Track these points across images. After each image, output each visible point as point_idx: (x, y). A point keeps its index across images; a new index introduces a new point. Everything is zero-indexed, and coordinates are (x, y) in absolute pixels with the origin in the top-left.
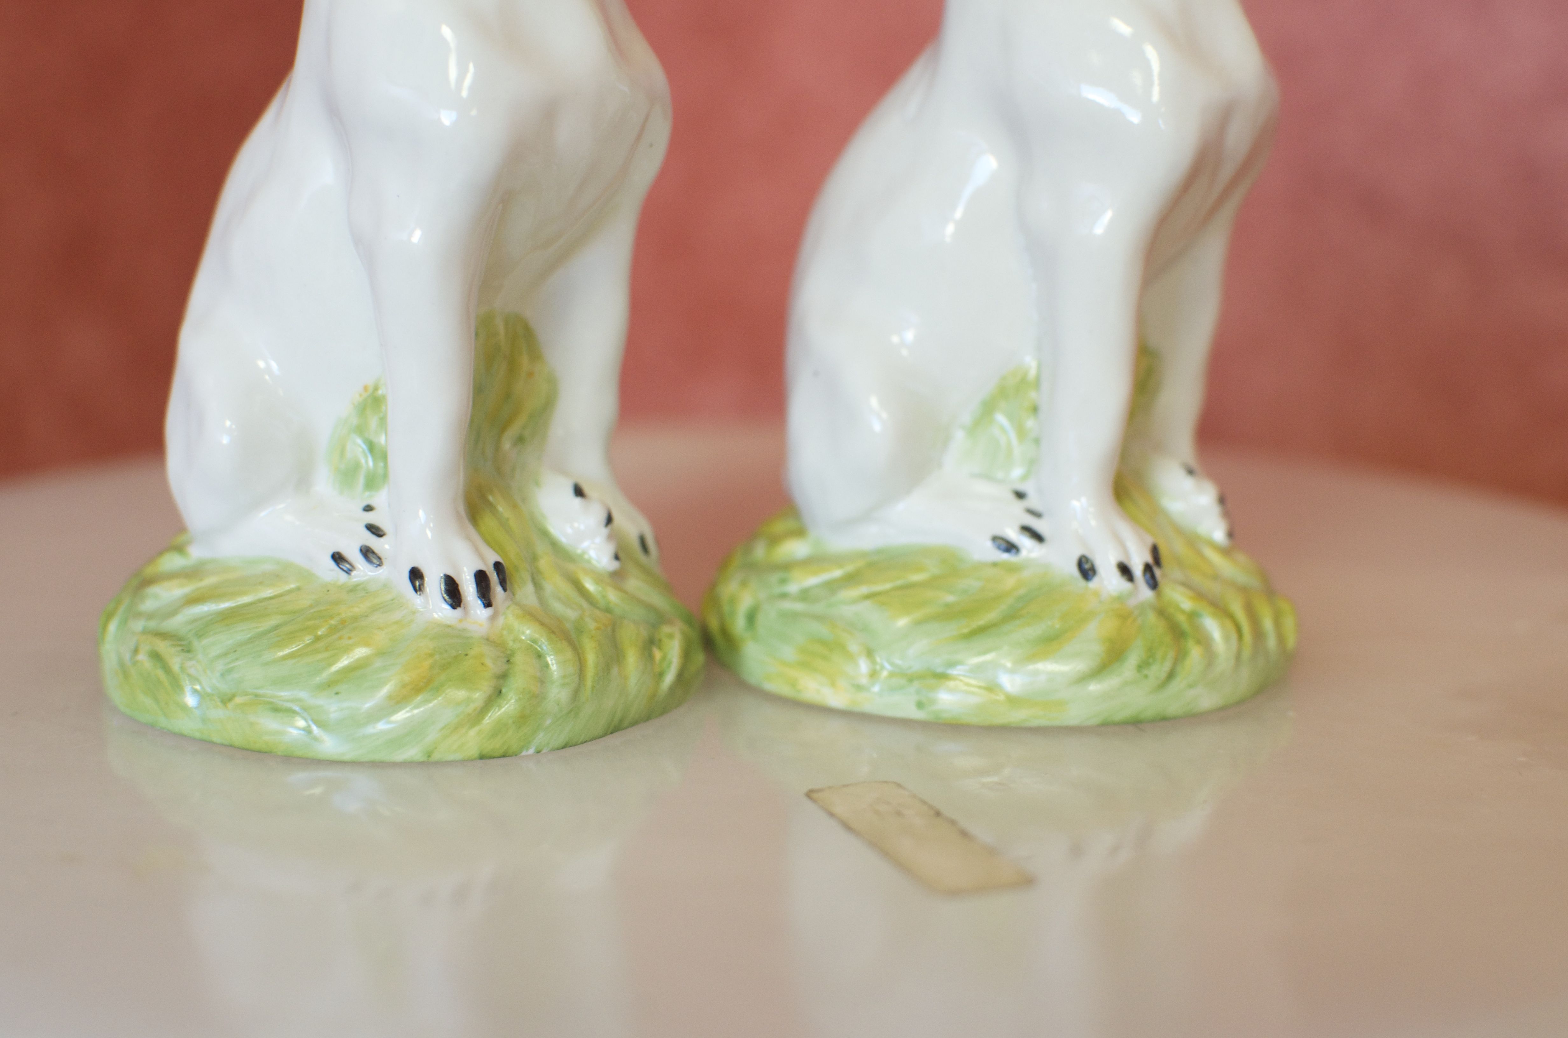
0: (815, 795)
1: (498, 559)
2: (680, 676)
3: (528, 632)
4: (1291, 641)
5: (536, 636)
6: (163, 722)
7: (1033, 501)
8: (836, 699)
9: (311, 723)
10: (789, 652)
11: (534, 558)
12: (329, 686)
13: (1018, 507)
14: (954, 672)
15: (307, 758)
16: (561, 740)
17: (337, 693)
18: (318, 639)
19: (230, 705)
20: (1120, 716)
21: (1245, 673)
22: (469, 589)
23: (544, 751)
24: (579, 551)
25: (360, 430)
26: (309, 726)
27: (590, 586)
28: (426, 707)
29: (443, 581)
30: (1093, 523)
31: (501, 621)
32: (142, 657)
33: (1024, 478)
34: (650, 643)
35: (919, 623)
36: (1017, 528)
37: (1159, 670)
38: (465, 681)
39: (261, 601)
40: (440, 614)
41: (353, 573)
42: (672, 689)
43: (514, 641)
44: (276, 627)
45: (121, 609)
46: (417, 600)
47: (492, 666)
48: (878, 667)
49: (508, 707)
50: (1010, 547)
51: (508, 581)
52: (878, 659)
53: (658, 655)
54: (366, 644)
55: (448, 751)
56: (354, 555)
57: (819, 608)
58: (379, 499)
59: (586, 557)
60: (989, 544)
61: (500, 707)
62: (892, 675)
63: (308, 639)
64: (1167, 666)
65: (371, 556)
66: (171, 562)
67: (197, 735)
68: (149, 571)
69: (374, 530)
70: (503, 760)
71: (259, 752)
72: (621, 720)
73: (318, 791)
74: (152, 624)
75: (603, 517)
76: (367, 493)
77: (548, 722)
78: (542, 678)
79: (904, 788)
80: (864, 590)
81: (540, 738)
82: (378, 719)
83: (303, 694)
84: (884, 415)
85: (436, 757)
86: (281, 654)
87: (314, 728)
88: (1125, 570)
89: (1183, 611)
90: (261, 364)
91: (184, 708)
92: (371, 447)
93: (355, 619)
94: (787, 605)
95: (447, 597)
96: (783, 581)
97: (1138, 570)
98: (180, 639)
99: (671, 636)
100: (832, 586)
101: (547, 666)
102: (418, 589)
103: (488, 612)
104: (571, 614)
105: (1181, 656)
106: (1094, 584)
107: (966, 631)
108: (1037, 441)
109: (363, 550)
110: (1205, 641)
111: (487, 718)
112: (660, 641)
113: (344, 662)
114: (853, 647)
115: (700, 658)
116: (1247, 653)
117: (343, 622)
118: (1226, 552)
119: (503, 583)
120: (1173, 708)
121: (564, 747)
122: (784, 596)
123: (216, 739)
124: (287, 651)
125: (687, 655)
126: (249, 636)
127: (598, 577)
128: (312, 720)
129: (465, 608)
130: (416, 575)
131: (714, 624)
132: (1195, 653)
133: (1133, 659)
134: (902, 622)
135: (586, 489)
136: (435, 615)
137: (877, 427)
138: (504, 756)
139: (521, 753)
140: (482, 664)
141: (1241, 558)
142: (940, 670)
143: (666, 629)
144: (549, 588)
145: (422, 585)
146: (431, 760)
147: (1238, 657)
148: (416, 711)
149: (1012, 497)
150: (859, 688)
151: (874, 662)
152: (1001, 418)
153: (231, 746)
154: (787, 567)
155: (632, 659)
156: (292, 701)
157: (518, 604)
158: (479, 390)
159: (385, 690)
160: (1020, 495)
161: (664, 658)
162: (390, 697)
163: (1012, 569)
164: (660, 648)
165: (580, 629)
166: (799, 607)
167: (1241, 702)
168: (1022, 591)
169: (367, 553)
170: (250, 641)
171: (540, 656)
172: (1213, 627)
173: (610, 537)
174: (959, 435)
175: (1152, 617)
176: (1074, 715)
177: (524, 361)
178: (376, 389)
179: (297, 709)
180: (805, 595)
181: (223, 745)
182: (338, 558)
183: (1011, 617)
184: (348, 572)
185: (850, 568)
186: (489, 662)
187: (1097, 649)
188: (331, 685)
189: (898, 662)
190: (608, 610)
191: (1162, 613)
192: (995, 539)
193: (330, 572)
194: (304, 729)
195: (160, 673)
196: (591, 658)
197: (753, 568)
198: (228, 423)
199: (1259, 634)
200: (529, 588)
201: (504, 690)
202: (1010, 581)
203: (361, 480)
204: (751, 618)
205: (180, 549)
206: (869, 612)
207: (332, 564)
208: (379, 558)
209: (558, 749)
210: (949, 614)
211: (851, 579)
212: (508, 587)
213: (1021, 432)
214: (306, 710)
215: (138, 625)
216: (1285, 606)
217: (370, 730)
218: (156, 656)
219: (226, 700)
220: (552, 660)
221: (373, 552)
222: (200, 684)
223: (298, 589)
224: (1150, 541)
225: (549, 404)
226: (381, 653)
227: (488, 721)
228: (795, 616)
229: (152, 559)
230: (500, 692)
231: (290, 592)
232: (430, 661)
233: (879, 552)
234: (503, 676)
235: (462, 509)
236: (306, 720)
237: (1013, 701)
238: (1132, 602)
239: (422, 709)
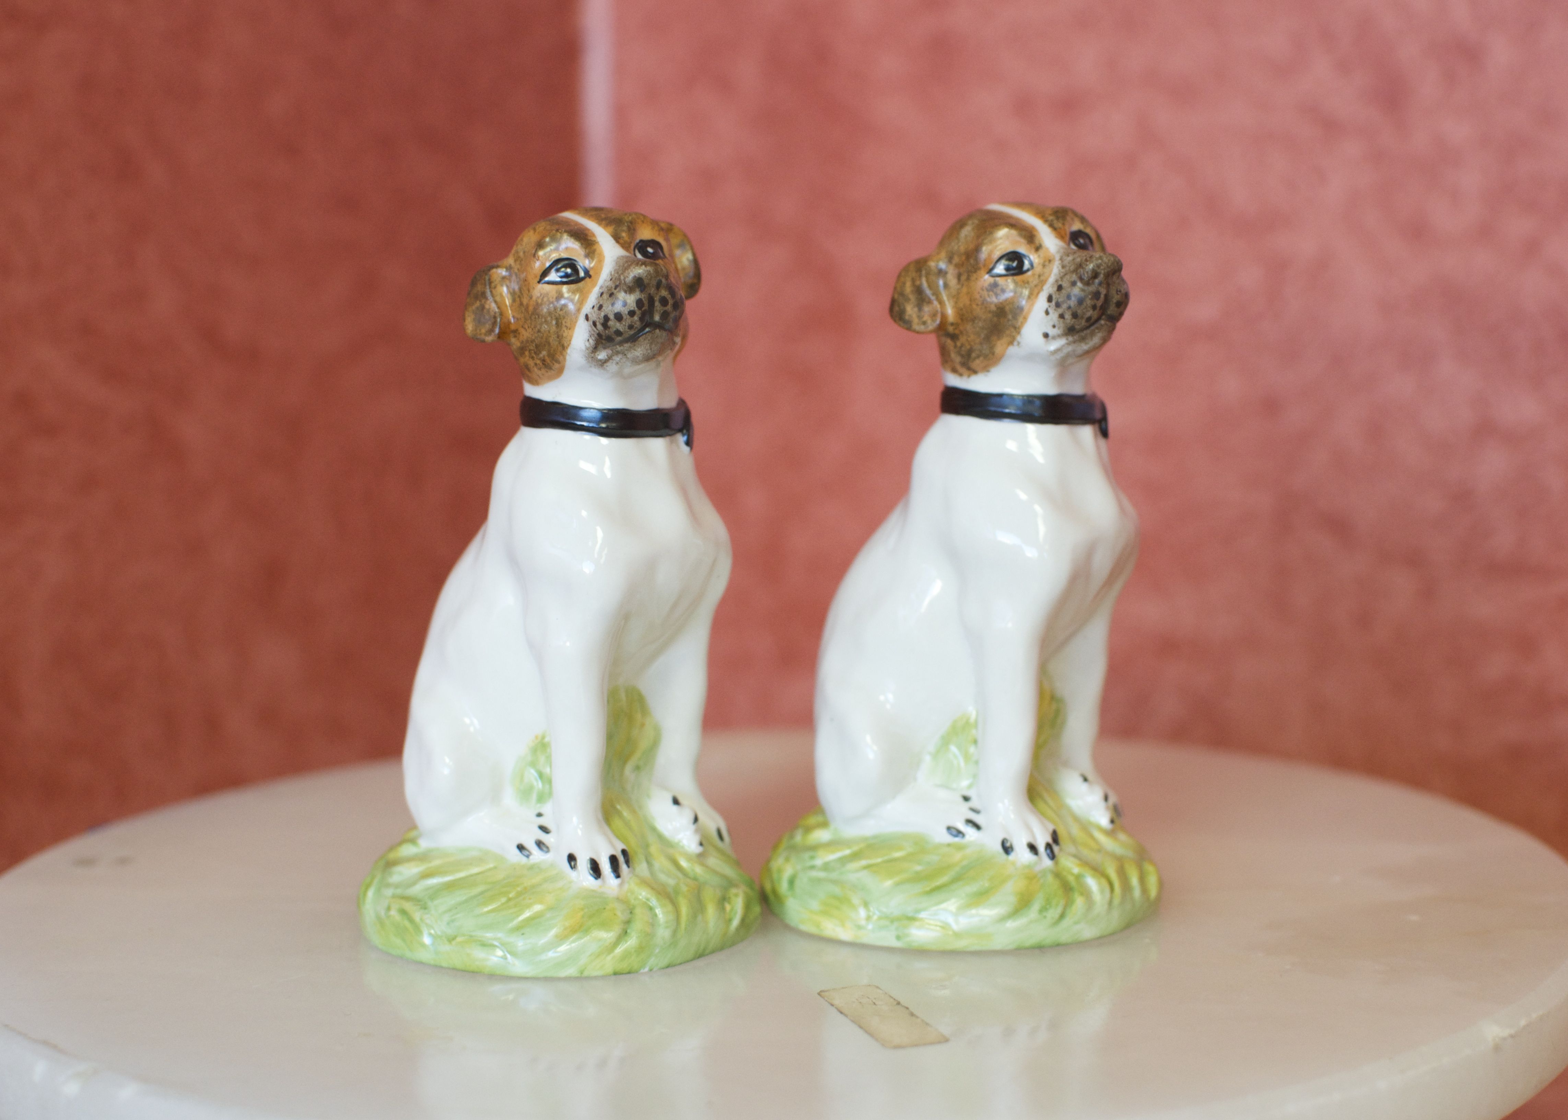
0: (823, 994)
1: (624, 847)
2: (743, 920)
3: (644, 894)
4: (1153, 892)
5: (649, 896)
6: (408, 954)
7: (974, 803)
8: (845, 934)
9: (506, 953)
10: (815, 905)
11: (647, 846)
12: (518, 930)
13: (965, 806)
14: (923, 915)
15: (502, 976)
16: (665, 962)
17: (523, 934)
18: (509, 900)
19: (454, 943)
20: (1028, 944)
21: (1116, 914)
22: (605, 867)
23: (655, 970)
24: (676, 841)
25: (533, 764)
26: (505, 955)
27: (684, 863)
28: (580, 942)
29: (589, 862)
30: (1012, 816)
31: (626, 887)
32: (393, 913)
33: (970, 787)
34: (723, 900)
35: (898, 884)
36: (963, 821)
37: (1053, 913)
38: (604, 925)
39: (472, 876)
40: (587, 883)
41: (531, 857)
42: (738, 929)
43: (635, 899)
44: (482, 893)
45: (376, 881)
46: (573, 874)
47: (621, 916)
48: (871, 914)
49: (631, 942)
50: (959, 833)
51: (630, 862)
52: (871, 909)
53: (728, 907)
54: (541, 903)
55: (594, 970)
56: (531, 845)
57: (834, 875)
58: (546, 809)
59: (681, 844)
60: (945, 831)
61: (626, 942)
62: (880, 918)
63: (504, 900)
64: (1059, 910)
65: (541, 845)
66: (407, 850)
67: (432, 962)
68: (392, 856)
69: (544, 829)
70: (628, 976)
71: (473, 972)
72: (704, 950)
73: (511, 997)
74: (399, 891)
75: (692, 818)
76: (539, 805)
77: (657, 951)
78: (653, 923)
79: (881, 989)
80: (864, 862)
81: (652, 961)
82: (549, 950)
83: (500, 935)
84: (875, 748)
85: (586, 974)
86: (486, 909)
87: (508, 956)
88: (1033, 848)
89: (1072, 874)
90: (467, 721)
91: (423, 945)
92: (541, 775)
93: (533, 887)
94: (814, 874)
95: (591, 872)
96: (812, 858)
97: (1041, 848)
98: (419, 901)
99: (736, 895)
100: (843, 861)
101: (656, 915)
102: (573, 867)
103: (617, 881)
104: (671, 882)
105: (1069, 903)
106: (1012, 857)
107: (928, 889)
108: (977, 762)
109: (538, 842)
110: (1086, 893)
111: (618, 949)
112: (730, 898)
113: (527, 914)
114: (856, 900)
115: (757, 909)
116: (1117, 900)
117: (525, 888)
118: (1110, 833)
119: (627, 862)
120: (1065, 938)
121: (668, 967)
122: (813, 867)
123: (444, 964)
124: (490, 908)
125: (747, 907)
126: (464, 898)
127: (689, 857)
128: (507, 951)
129: (603, 879)
130: (571, 858)
131: (768, 887)
132: (1079, 901)
133: (1036, 906)
134: (889, 883)
135: (681, 799)
136: (584, 884)
137: (871, 756)
138: (629, 973)
139: (640, 970)
140: (615, 914)
141: (1122, 836)
142: (910, 915)
143: (734, 891)
144: (657, 865)
145: (575, 865)
146: (583, 975)
147: (1110, 903)
148: (573, 945)
149: (961, 800)
150: (859, 927)
151: (868, 910)
152: (953, 749)
153: (454, 969)
154: (814, 848)
155: (711, 911)
156: (495, 939)
157: (637, 876)
158: (610, 737)
159: (553, 932)
160: (966, 799)
161: (732, 909)
162: (556, 936)
163: (960, 848)
164: (729, 903)
165: (677, 892)
166: (822, 875)
167: (1113, 934)
168: (965, 863)
169: (540, 844)
170: (466, 901)
171: (651, 909)
172: (1092, 883)
173: (697, 831)
174: (927, 759)
175: (1050, 878)
176: (1000, 942)
177: (638, 716)
178: (543, 737)
179: (496, 943)
180: (826, 867)
181: (449, 968)
182: (521, 848)
183: (957, 879)
184: (528, 856)
185: (855, 848)
186: (619, 913)
187: (1012, 900)
188: (519, 929)
189: (884, 910)
190: (695, 879)
191: (1058, 875)
192: (949, 828)
193: (516, 856)
194: (502, 957)
195: (407, 923)
196: (684, 910)
197: (793, 849)
198: (447, 760)
199: (1126, 887)
200: (644, 865)
201: (628, 931)
202: (958, 856)
203: (534, 796)
204: (791, 882)
205: (413, 841)
206: (865, 877)
207: (517, 851)
208: (547, 848)
209: (663, 968)
210: (917, 878)
211: (855, 856)
212: (631, 864)
213: (967, 757)
214: (504, 945)
215: (389, 892)
216: (1150, 868)
217: (543, 957)
218: (403, 912)
219: (451, 939)
220: (659, 911)
221: (543, 844)
222: (433, 928)
223: (495, 868)
224: (1051, 828)
225: (655, 744)
226: (551, 909)
227: (619, 951)
228: (819, 881)
229: (393, 847)
230: (626, 932)
231: (490, 869)
232: (582, 913)
233: (875, 837)
234: (628, 922)
235: (600, 816)
236: (503, 952)
237: (957, 935)
238: (1038, 868)
239: (577, 943)
